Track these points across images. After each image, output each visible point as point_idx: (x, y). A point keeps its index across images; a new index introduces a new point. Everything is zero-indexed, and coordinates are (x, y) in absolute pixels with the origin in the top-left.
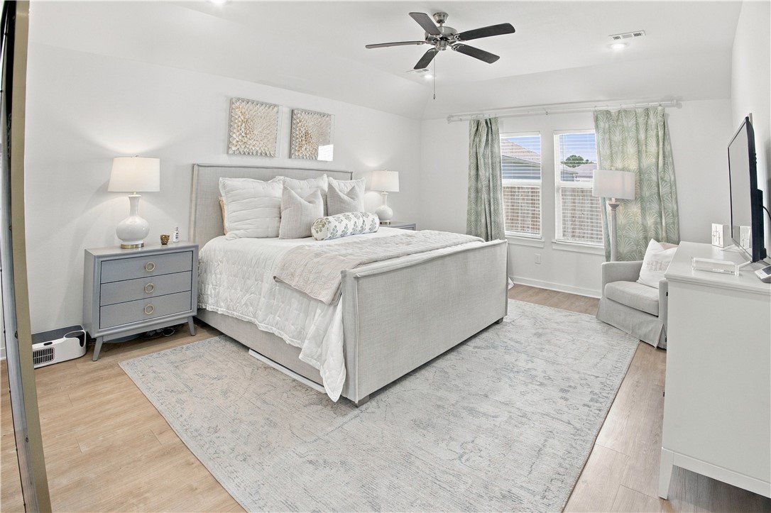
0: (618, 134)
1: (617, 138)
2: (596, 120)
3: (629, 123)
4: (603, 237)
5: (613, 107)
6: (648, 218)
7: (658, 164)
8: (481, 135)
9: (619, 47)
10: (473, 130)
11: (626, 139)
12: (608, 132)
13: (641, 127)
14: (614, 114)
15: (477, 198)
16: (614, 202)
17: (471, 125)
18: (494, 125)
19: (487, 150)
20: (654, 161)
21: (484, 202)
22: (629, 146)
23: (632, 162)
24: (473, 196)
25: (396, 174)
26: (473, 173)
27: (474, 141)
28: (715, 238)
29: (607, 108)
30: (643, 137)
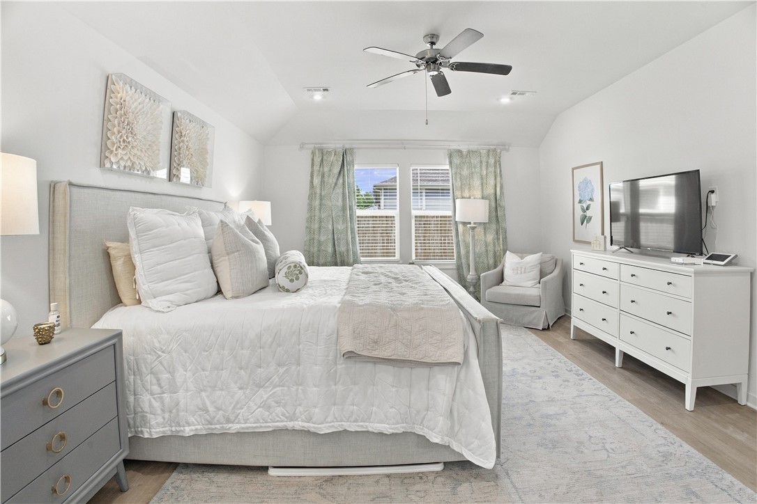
0: (465, 170)
1: (465, 172)
2: (450, 156)
3: (475, 161)
4: (455, 251)
5: (464, 148)
6: (488, 236)
7: (496, 194)
8: (331, 165)
9: (505, 100)
10: (317, 160)
11: (472, 173)
12: (459, 167)
13: (484, 164)
14: (464, 153)
15: (320, 228)
16: (472, 225)
17: (313, 153)
18: (348, 155)
19: (341, 181)
20: (493, 191)
21: (331, 231)
22: (475, 179)
23: (478, 193)
24: (317, 226)
25: (268, 204)
26: (317, 202)
27: (319, 171)
28: (595, 245)
29: (459, 148)
30: (485, 173)
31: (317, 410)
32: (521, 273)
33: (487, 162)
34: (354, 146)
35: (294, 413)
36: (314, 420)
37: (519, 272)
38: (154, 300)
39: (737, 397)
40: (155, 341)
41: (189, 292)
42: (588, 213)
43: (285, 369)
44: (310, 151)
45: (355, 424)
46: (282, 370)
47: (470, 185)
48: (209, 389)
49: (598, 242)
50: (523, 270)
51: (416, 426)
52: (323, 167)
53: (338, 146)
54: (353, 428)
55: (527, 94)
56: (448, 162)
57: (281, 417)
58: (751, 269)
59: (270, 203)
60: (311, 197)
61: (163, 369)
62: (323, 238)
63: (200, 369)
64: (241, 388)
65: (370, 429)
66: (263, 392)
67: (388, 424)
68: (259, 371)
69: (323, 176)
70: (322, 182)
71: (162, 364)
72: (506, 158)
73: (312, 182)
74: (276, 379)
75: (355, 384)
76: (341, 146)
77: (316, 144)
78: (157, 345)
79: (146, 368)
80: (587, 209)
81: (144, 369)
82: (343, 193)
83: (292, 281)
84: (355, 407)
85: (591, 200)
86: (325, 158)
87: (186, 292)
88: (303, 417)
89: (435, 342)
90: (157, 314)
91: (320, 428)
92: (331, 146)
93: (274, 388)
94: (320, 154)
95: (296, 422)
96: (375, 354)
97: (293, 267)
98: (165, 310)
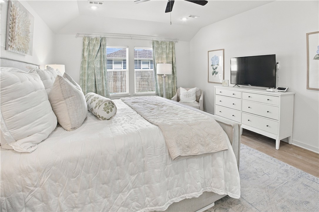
0: (160, 50)
2: (153, 43)
3: (164, 46)
4: (155, 88)
5: (159, 40)
6: (169, 81)
7: (173, 62)
8: (94, 46)
9: (184, 19)
10: (87, 42)
11: (163, 52)
12: (157, 49)
13: (168, 48)
14: (159, 42)
15: (88, 79)
16: (165, 76)
17: (84, 40)
18: (103, 41)
19: (99, 54)
20: (171, 60)
21: (94, 81)
22: (164, 55)
23: (165, 61)
24: (86, 78)
25: (64, 66)
26: (86, 66)
27: (87, 49)
28: (224, 84)
29: (157, 40)
30: (168, 52)
31: (160, 197)
32: (188, 97)
33: (169, 47)
34: (106, 36)
35: (145, 203)
36: (159, 204)
37: (187, 96)
38: (15, 144)
39: (288, 142)
40: (26, 179)
41: (44, 131)
42: (216, 70)
43: (136, 176)
44: (82, 38)
45: (179, 197)
46: (133, 178)
47: (161, 57)
48: (80, 205)
49: (225, 83)
50: (189, 96)
51: (207, 188)
52: (89, 47)
53: (98, 36)
54: (177, 200)
55: (196, 17)
56: (152, 46)
57: (136, 208)
58: (294, 93)
59: (64, 65)
60: (83, 63)
61: (37, 200)
62: (89, 85)
63: (71, 192)
64: (105, 197)
65: (187, 198)
66: (122, 196)
67: (197, 192)
68: (118, 182)
69: (89, 52)
70: (89, 54)
71: (36, 197)
72: (177, 46)
73: (83, 55)
74: (130, 184)
75: (177, 174)
76: (99, 36)
77: (85, 34)
78: (29, 182)
79: (20, 203)
80: (216, 69)
81: (18, 205)
82: (100, 61)
83: (108, 112)
84: (179, 188)
85: (218, 65)
86: (90, 42)
87: (42, 132)
88: (151, 204)
89: (215, 140)
90: (22, 155)
91: (163, 208)
92: (94, 36)
93: (129, 191)
94: (88, 40)
95: (146, 208)
96: (189, 153)
97: (108, 104)
98: (30, 150)
